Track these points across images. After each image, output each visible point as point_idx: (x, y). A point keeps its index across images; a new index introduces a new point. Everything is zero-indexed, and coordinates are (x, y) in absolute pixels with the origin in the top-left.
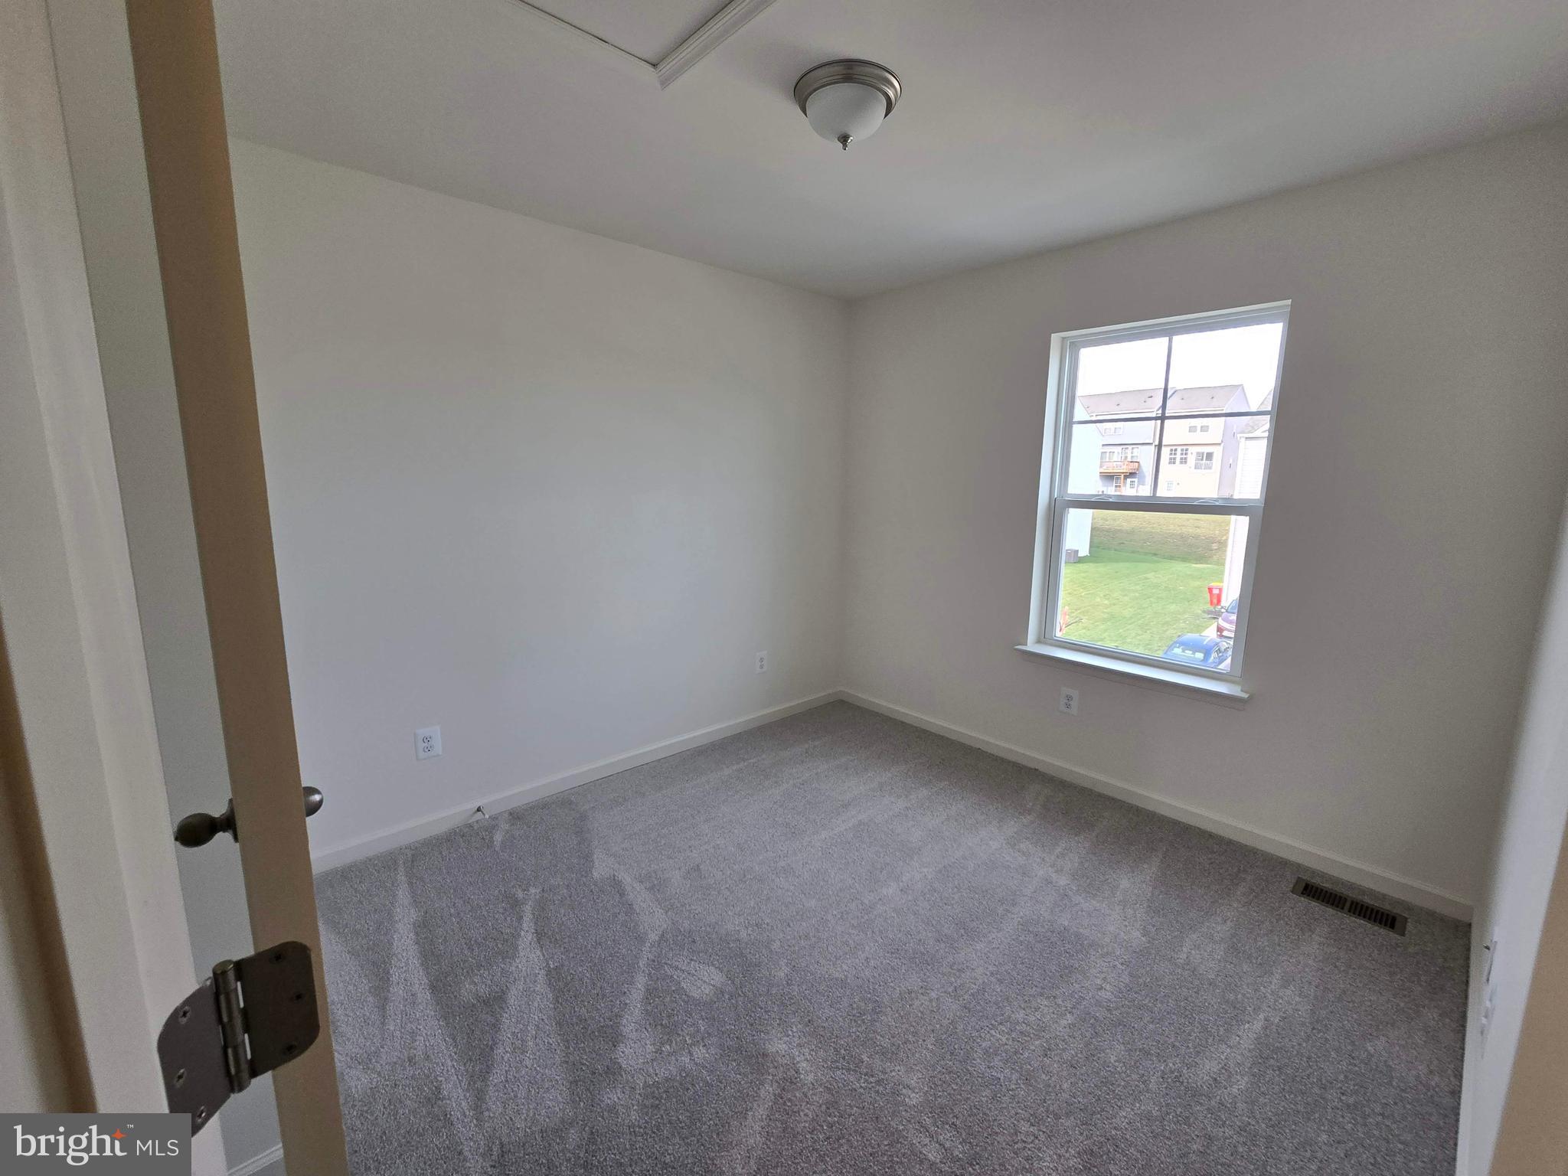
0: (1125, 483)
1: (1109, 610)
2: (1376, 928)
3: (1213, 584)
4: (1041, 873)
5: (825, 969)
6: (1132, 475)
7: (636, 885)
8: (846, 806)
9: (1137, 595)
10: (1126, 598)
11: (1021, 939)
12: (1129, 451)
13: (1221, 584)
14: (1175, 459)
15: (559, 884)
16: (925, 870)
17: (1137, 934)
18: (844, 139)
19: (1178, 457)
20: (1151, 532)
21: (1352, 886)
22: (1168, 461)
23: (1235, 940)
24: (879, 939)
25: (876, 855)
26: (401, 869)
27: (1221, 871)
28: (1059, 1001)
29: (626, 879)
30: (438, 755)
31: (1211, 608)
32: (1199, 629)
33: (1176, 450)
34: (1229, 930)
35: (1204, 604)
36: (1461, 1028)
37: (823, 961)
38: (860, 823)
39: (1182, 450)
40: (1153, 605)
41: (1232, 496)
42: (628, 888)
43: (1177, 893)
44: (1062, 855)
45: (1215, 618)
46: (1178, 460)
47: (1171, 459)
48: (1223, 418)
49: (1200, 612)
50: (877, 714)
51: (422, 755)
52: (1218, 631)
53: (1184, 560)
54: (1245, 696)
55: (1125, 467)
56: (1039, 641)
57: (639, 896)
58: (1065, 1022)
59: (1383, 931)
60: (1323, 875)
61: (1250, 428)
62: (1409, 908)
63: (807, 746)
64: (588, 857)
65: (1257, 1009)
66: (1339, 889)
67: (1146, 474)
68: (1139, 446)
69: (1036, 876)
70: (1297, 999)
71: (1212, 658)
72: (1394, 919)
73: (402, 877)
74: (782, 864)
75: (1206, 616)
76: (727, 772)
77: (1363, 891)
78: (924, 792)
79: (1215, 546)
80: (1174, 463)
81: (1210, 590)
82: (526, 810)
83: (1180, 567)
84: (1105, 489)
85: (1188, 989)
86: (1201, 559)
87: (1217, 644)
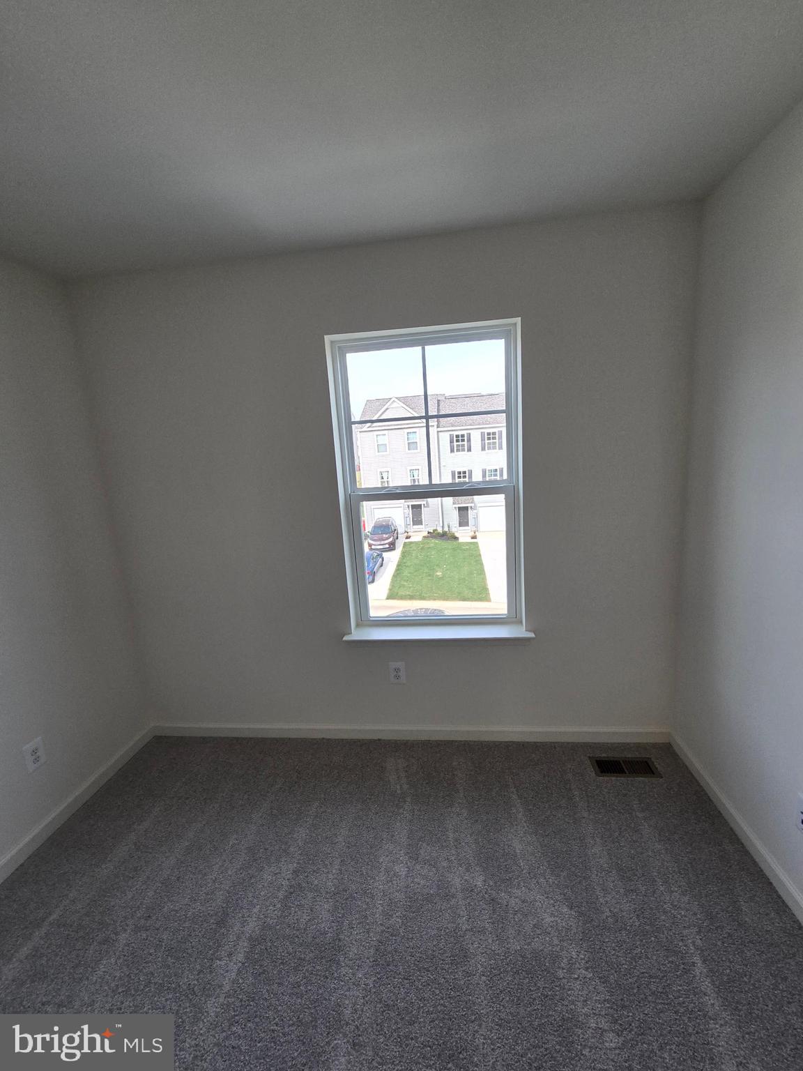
21: (615, 747)
60: (596, 746)
62: (647, 748)
66: (612, 754)
72: (647, 763)
87: (372, 555)
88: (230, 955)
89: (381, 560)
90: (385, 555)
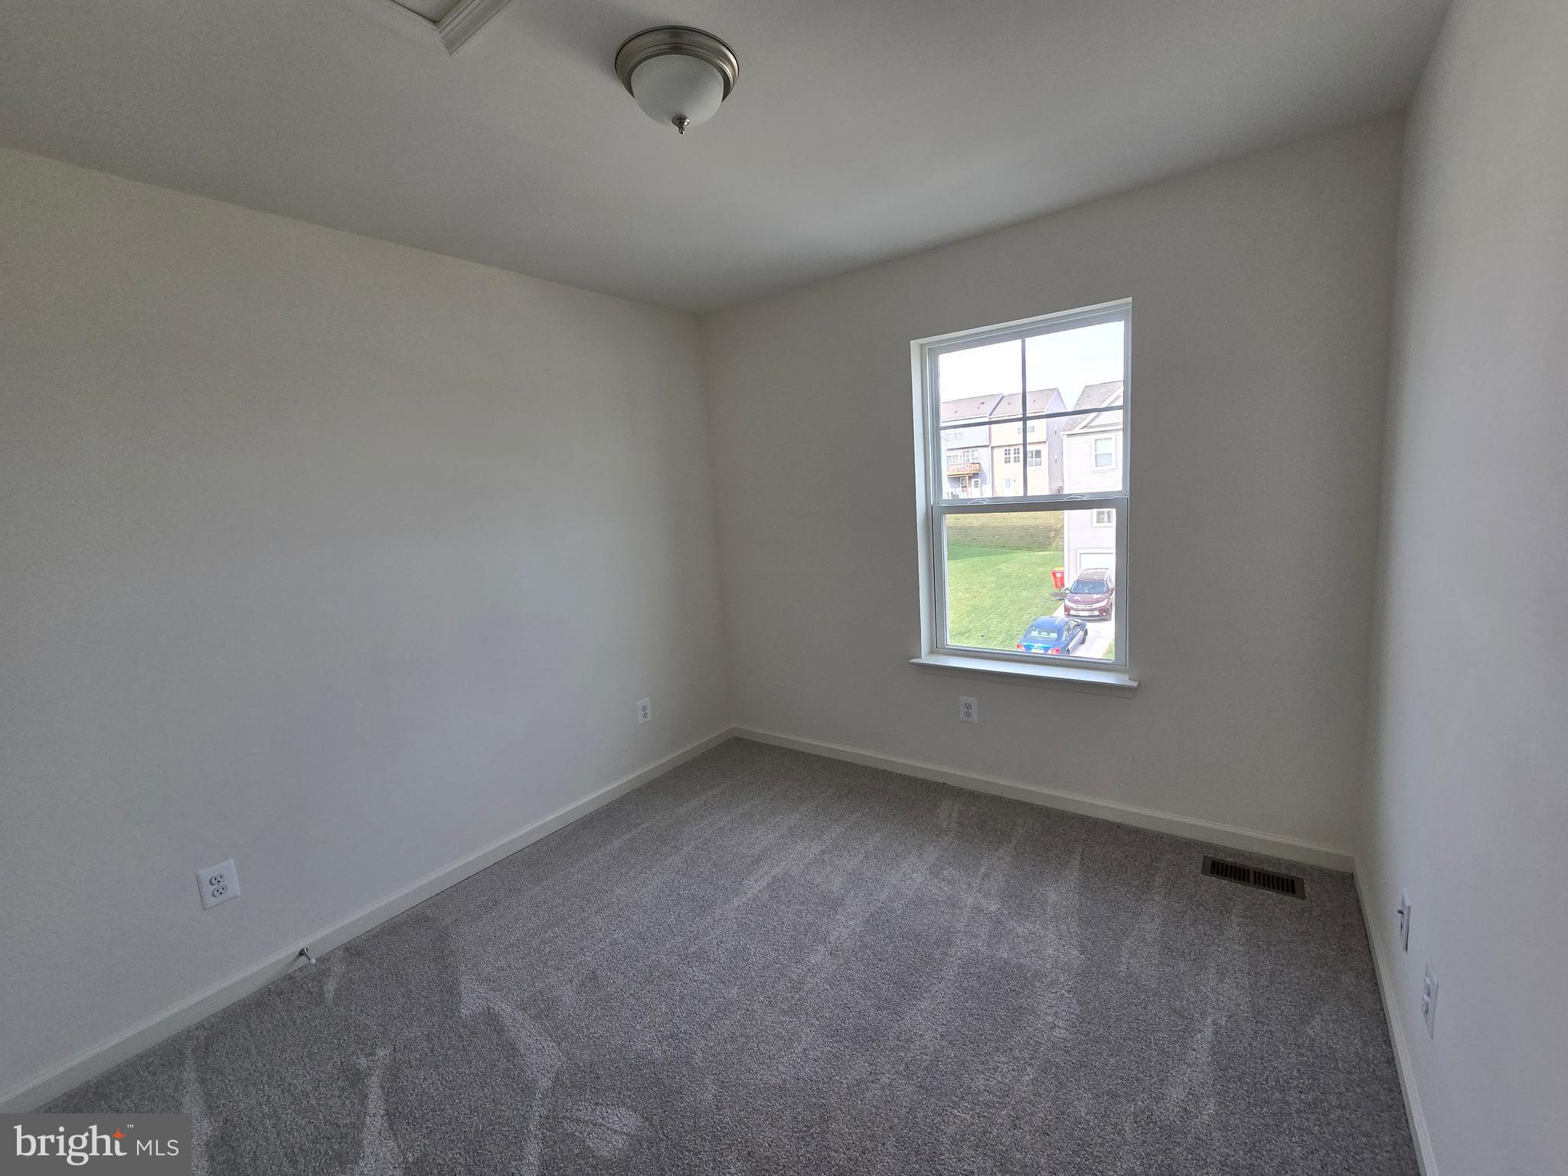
0: (970, 483)
1: (971, 603)
2: (1281, 896)
3: (1057, 569)
4: (970, 901)
5: (759, 1077)
6: (975, 475)
7: (520, 1016)
8: (757, 861)
9: (993, 585)
10: (984, 590)
11: (964, 985)
12: (970, 454)
13: (1062, 569)
14: (1009, 458)
15: (416, 1036)
16: (852, 923)
17: (1075, 952)
18: (680, 121)
19: (1012, 456)
20: (998, 526)
21: (1250, 856)
22: (1004, 460)
23: (1165, 938)
24: (814, 1021)
25: (798, 916)
26: (190, 1062)
27: (1137, 864)
28: (1017, 1053)
29: (504, 1008)
30: (236, 897)
31: (1057, 591)
32: (1050, 611)
33: (1009, 450)
34: (1157, 929)
35: (1049, 589)
36: (1376, 987)
37: (754, 1066)
38: (775, 879)
39: (1015, 450)
40: (1008, 594)
41: (1061, 489)
42: (508, 1022)
43: (1102, 896)
44: (987, 876)
45: (1061, 600)
46: (1012, 460)
47: (1006, 458)
48: (1045, 420)
49: (1047, 595)
50: (774, 748)
51: (211, 901)
52: (1065, 611)
53: (1029, 549)
54: (1135, 684)
55: (968, 469)
56: (932, 652)
57: (524, 1031)
58: (1027, 1078)
59: (1287, 898)
60: (1224, 849)
61: (1070, 427)
62: (1302, 868)
63: (704, 797)
64: (452, 991)
65: (1204, 1013)
66: (1241, 861)
67: (987, 474)
68: (978, 449)
69: (966, 906)
70: (1236, 992)
71: (1064, 636)
72: (1293, 882)
73: (190, 1074)
74: (693, 949)
75: (1054, 598)
76: (617, 843)
77: (1263, 859)
78: (837, 830)
79: (1052, 534)
80: (1009, 462)
81: (1054, 574)
82: (367, 940)
83: (1024, 556)
84: (953, 490)
85: (1136, 1006)
86: (1042, 547)
87: (1067, 623)
88: (756, 881)
89: (1081, 633)
90: (1091, 627)
